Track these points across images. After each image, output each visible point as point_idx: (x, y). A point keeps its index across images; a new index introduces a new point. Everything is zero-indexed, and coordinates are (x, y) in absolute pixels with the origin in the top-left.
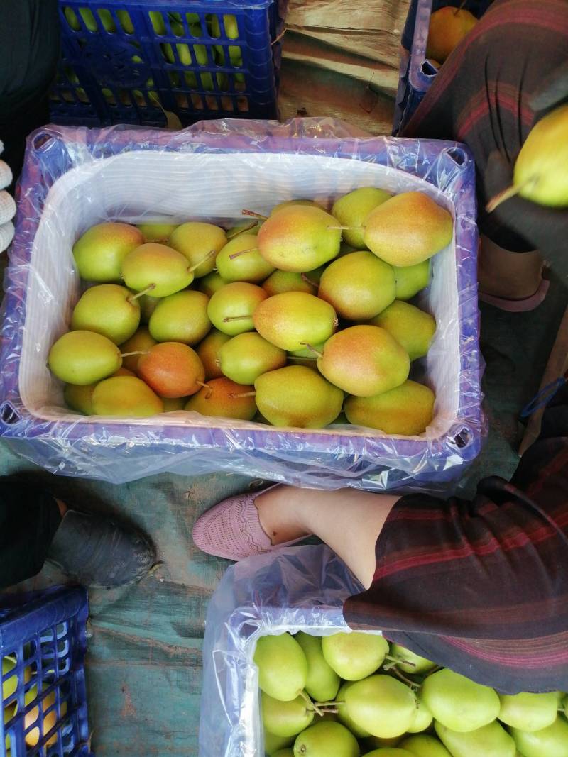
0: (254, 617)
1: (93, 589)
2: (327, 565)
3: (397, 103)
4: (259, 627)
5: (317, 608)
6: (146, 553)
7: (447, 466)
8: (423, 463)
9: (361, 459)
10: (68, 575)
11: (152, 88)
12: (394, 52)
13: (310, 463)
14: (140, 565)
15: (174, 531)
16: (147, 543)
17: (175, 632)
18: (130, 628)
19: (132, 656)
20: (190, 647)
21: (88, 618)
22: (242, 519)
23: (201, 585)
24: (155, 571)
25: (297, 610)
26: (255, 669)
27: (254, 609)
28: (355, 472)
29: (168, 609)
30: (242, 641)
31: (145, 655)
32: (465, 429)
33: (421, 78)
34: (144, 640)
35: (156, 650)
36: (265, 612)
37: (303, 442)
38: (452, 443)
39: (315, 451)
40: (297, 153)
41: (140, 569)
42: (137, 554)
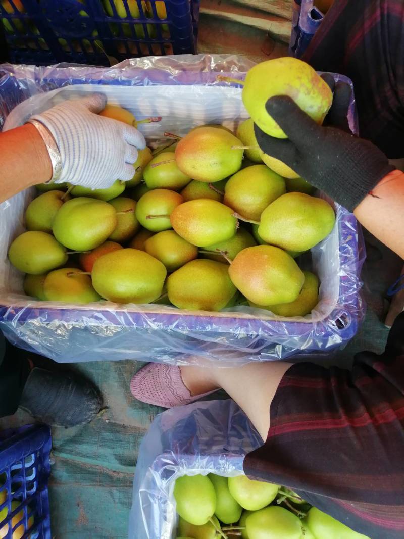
0: (173, 463)
1: (55, 428)
2: (233, 417)
3: (290, 47)
4: (176, 471)
5: (223, 455)
6: (95, 400)
7: (329, 344)
8: (308, 342)
9: (258, 338)
10: (35, 417)
11: (97, 38)
12: (288, 7)
13: (217, 340)
14: (91, 410)
15: (116, 384)
16: (96, 392)
17: (117, 461)
18: (83, 458)
19: (85, 479)
20: (129, 473)
21: (51, 450)
22: (168, 375)
23: (137, 425)
24: (102, 414)
25: (208, 457)
26: (173, 504)
27: (173, 457)
28: (254, 349)
29: (112, 444)
30: (163, 482)
31: (94, 478)
32: (344, 314)
33: (309, 22)
34: (94, 467)
35: (103, 474)
36: (181, 459)
37: (211, 324)
38: (333, 325)
39: (220, 331)
40: (207, 85)
41: (90, 413)
42: (88, 402)
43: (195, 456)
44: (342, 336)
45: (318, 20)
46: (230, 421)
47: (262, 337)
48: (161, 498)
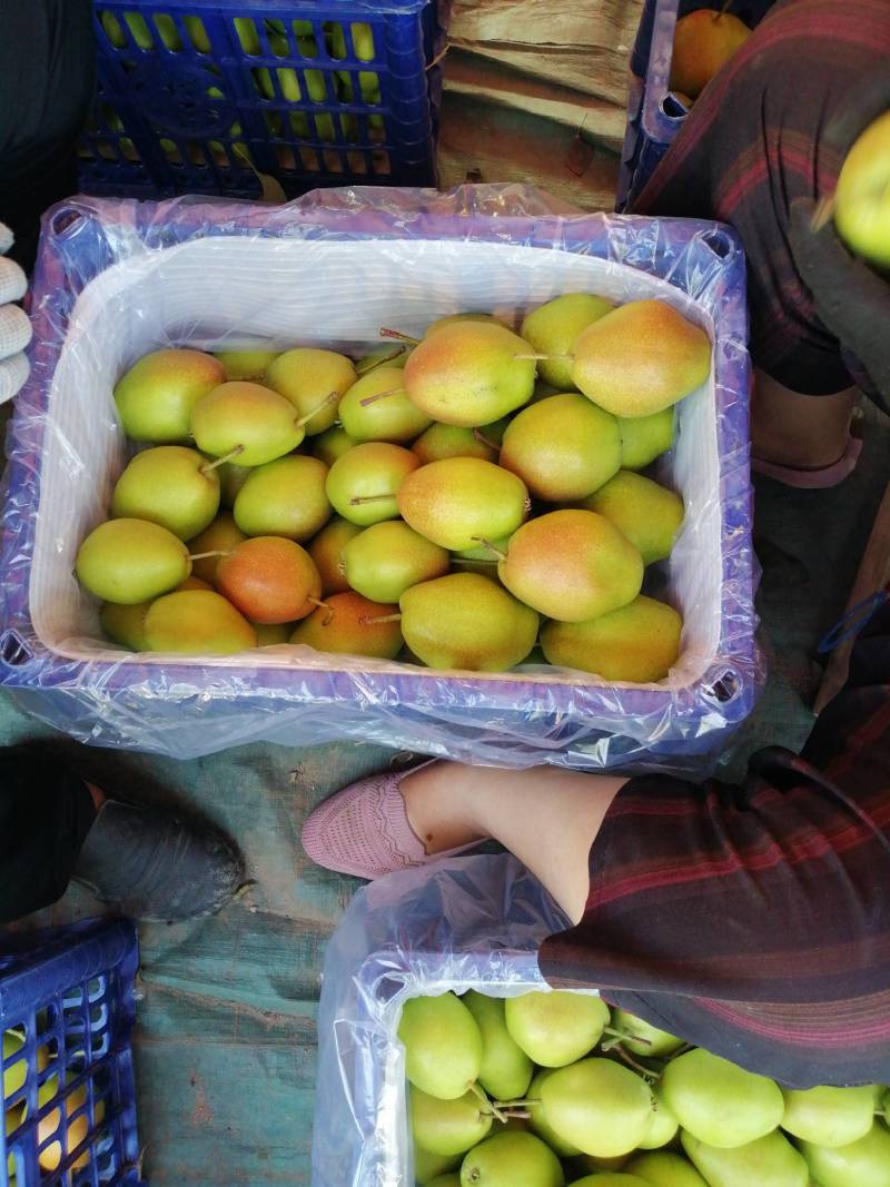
0: (399, 967)
2: (514, 886)
3: (623, 161)
4: (406, 983)
5: (497, 954)
6: (230, 867)
7: (702, 731)
8: (663, 726)
9: (566, 720)
10: (106, 902)
11: (239, 139)
12: (618, 81)
13: (487, 725)
14: (220, 886)
15: (273, 833)
16: (230, 851)
17: (274, 992)
18: (204, 985)
19: (208, 1030)
20: (297, 1015)
21: (138, 970)
22: (379, 813)
23: (315, 917)
25: (467, 957)
26: (401, 1050)
27: (400, 956)
28: (557, 740)
29: (264, 956)
30: (379, 1003)
31: (227, 1027)
32: (730, 673)
33: (661, 121)
34: (225, 1004)
35: (244, 1019)
36: (415, 960)
37: (475, 693)
38: (709, 694)
39: (494, 707)
40: (467, 240)
41: (219, 893)
42: (215, 870)
43: (442, 955)
44: (727, 716)
45: (677, 118)
46: (508, 891)
47: (574, 716)
48: (375, 1036)
